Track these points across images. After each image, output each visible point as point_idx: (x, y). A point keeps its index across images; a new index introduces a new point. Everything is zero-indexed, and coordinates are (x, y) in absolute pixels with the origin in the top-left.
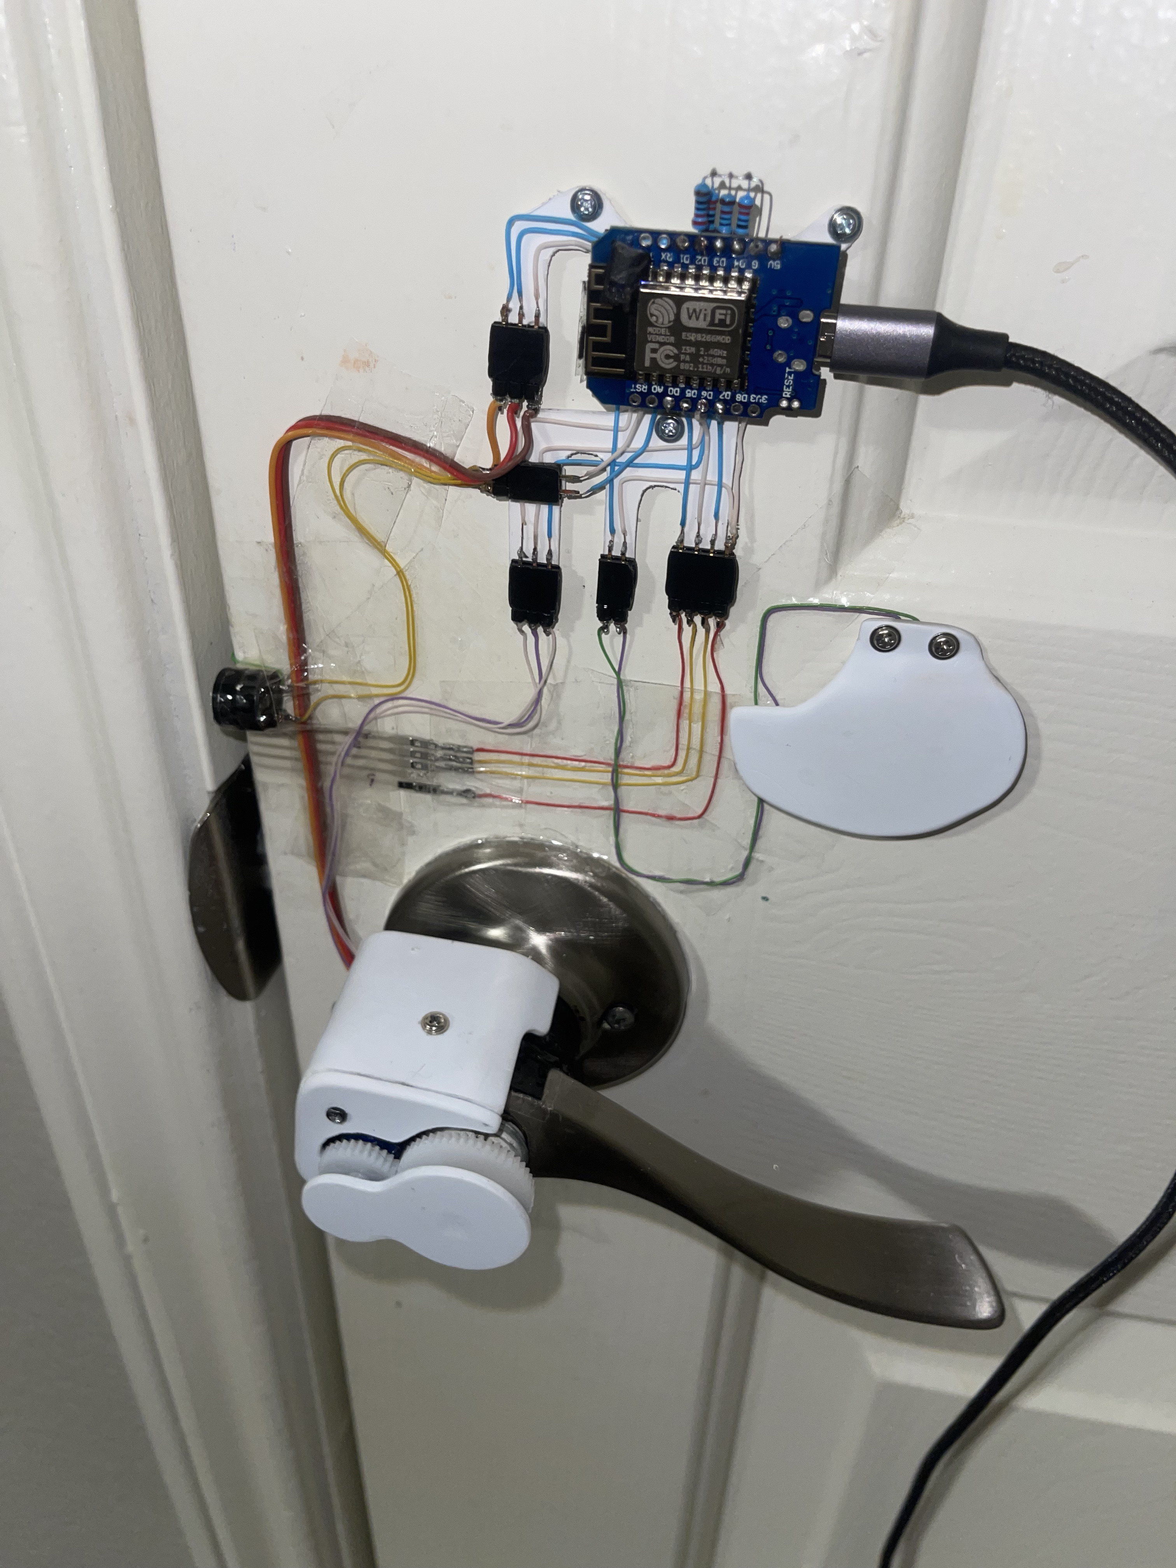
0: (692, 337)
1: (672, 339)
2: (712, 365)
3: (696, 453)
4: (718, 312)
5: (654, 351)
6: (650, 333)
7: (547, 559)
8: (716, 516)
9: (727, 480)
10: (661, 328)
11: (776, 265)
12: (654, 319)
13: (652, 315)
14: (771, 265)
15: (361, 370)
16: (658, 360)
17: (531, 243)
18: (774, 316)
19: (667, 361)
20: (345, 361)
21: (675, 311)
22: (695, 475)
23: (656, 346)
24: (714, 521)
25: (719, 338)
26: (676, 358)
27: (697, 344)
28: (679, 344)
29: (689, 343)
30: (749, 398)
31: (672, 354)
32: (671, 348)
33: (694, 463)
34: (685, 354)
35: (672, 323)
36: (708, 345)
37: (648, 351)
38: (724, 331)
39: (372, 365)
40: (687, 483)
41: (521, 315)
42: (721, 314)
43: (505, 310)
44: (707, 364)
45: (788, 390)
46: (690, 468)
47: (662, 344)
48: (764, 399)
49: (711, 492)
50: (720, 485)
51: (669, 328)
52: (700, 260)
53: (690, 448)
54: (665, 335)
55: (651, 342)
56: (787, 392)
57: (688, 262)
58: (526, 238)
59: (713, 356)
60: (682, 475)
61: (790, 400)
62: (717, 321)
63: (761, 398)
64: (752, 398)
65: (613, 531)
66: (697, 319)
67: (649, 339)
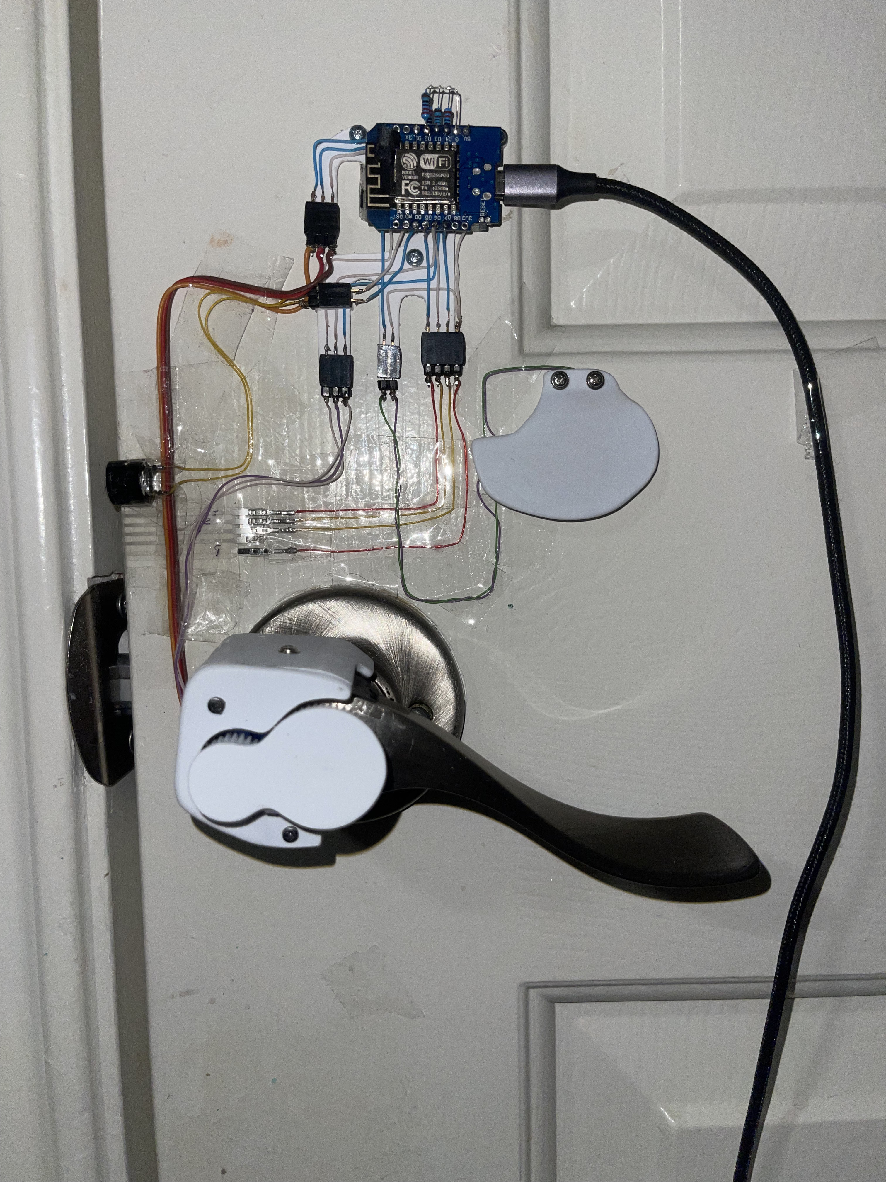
0: (428, 175)
1: (416, 177)
2: (440, 191)
3: (432, 270)
4: (440, 159)
5: (407, 185)
6: (404, 175)
7: (344, 353)
8: (448, 309)
9: (452, 286)
10: (410, 171)
11: (468, 139)
12: (404, 166)
13: (404, 164)
14: (465, 139)
15: (222, 246)
16: (409, 190)
17: (327, 156)
18: (470, 168)
19: (414, 191)
20: (212, 241)
21: (417, 160)
22: (433, 284)
23: (408, 182)
24: (447, 312)
25: (443, 175)
26: (419, 188)
27: (431, 180)
28: (420, 180)
29: (425, 179)
30: (461, 218)
31: (417, 186)
32: (417, 183)
33: (431, 277)
34: (425, 186)
35: (415, 168)
36: (438, 180)
37: (403, 184)
38: (445, 171)
39: (229, 242)
40: (429, 289)
41: (323, 198)
42: (442, 161)
43: (313, 195)
44: (437, 191)
45: (483, 211)
46: (429, 280)
47: (411, 180)
48: (470, 218)
49: (443, 294)
50: (448, 289)
51: (414, 170)
52: (427, 139)
53: (428, 267)
54: (412, 175)
55: (405, 179)
56: (482, 213)
57: (420, 140)
58: (325, 153)
59: (440, 186)
60: (425, 285)
61: (485, 217)
62: (440, 165)
63: (468, 218)
64: (463, 218)
65: (385, 327)
66: (429, 164)
67: (403, 178)
